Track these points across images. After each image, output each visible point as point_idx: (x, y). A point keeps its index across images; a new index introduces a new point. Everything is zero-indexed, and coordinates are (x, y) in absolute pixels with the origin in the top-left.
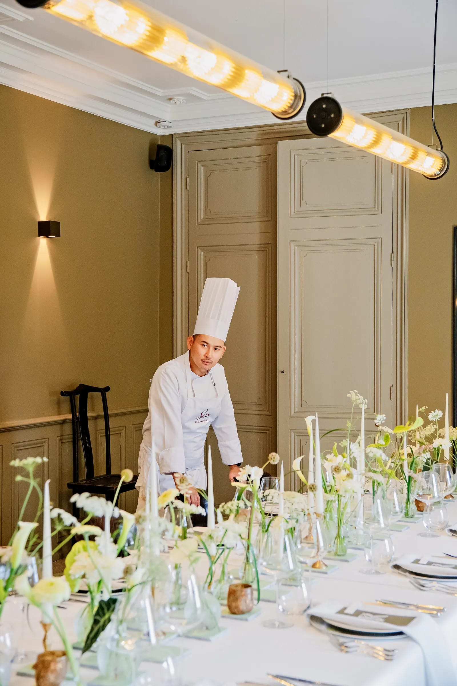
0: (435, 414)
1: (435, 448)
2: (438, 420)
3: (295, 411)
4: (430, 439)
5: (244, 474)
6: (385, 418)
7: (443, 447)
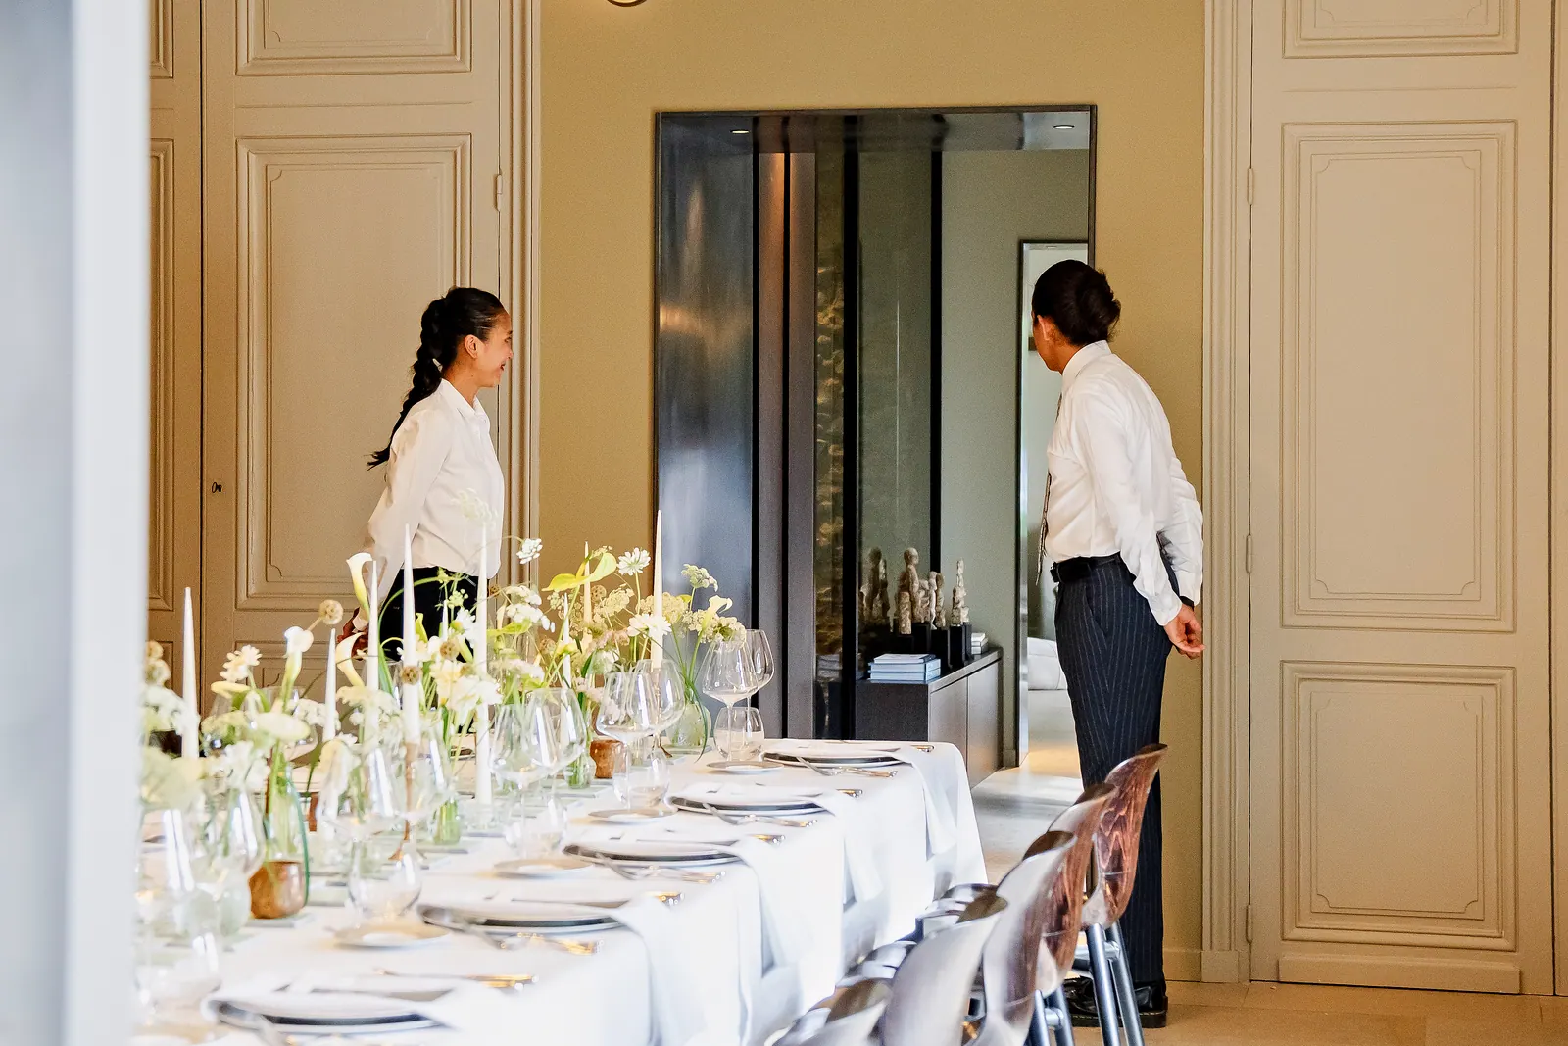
0: (633, 559)
1: (632, 639)
2: (639, 573)
3: (250, 593)
4: (622, 619)
5: (240, 664)
6: (540, 547)
7: (651, 634)
